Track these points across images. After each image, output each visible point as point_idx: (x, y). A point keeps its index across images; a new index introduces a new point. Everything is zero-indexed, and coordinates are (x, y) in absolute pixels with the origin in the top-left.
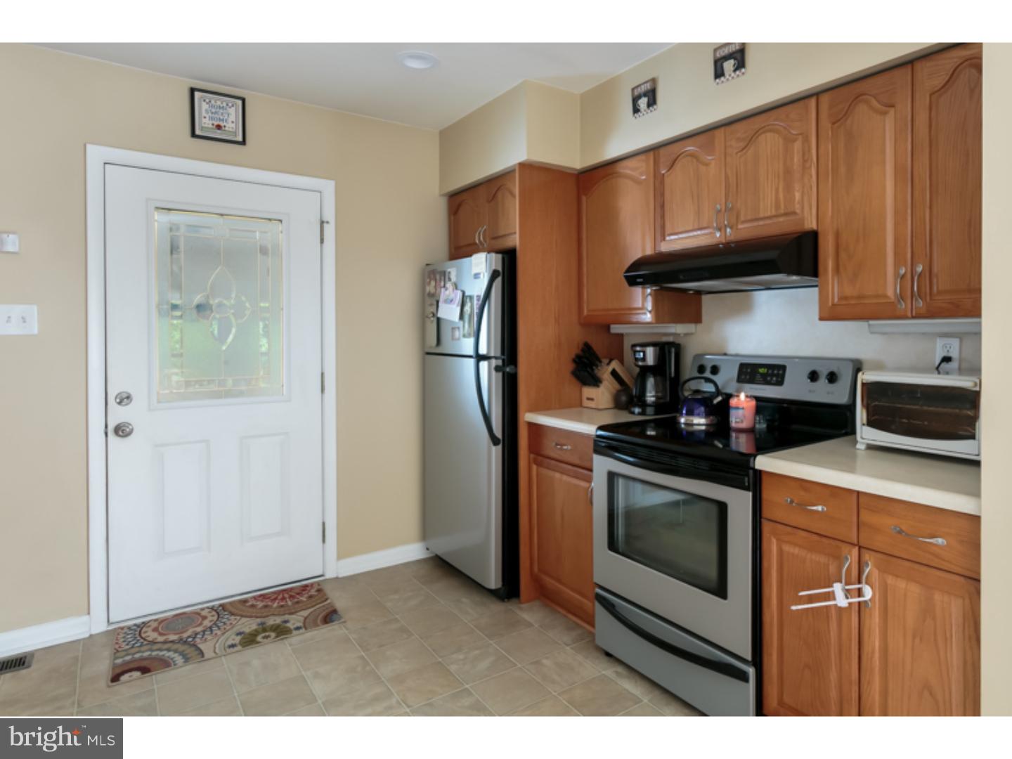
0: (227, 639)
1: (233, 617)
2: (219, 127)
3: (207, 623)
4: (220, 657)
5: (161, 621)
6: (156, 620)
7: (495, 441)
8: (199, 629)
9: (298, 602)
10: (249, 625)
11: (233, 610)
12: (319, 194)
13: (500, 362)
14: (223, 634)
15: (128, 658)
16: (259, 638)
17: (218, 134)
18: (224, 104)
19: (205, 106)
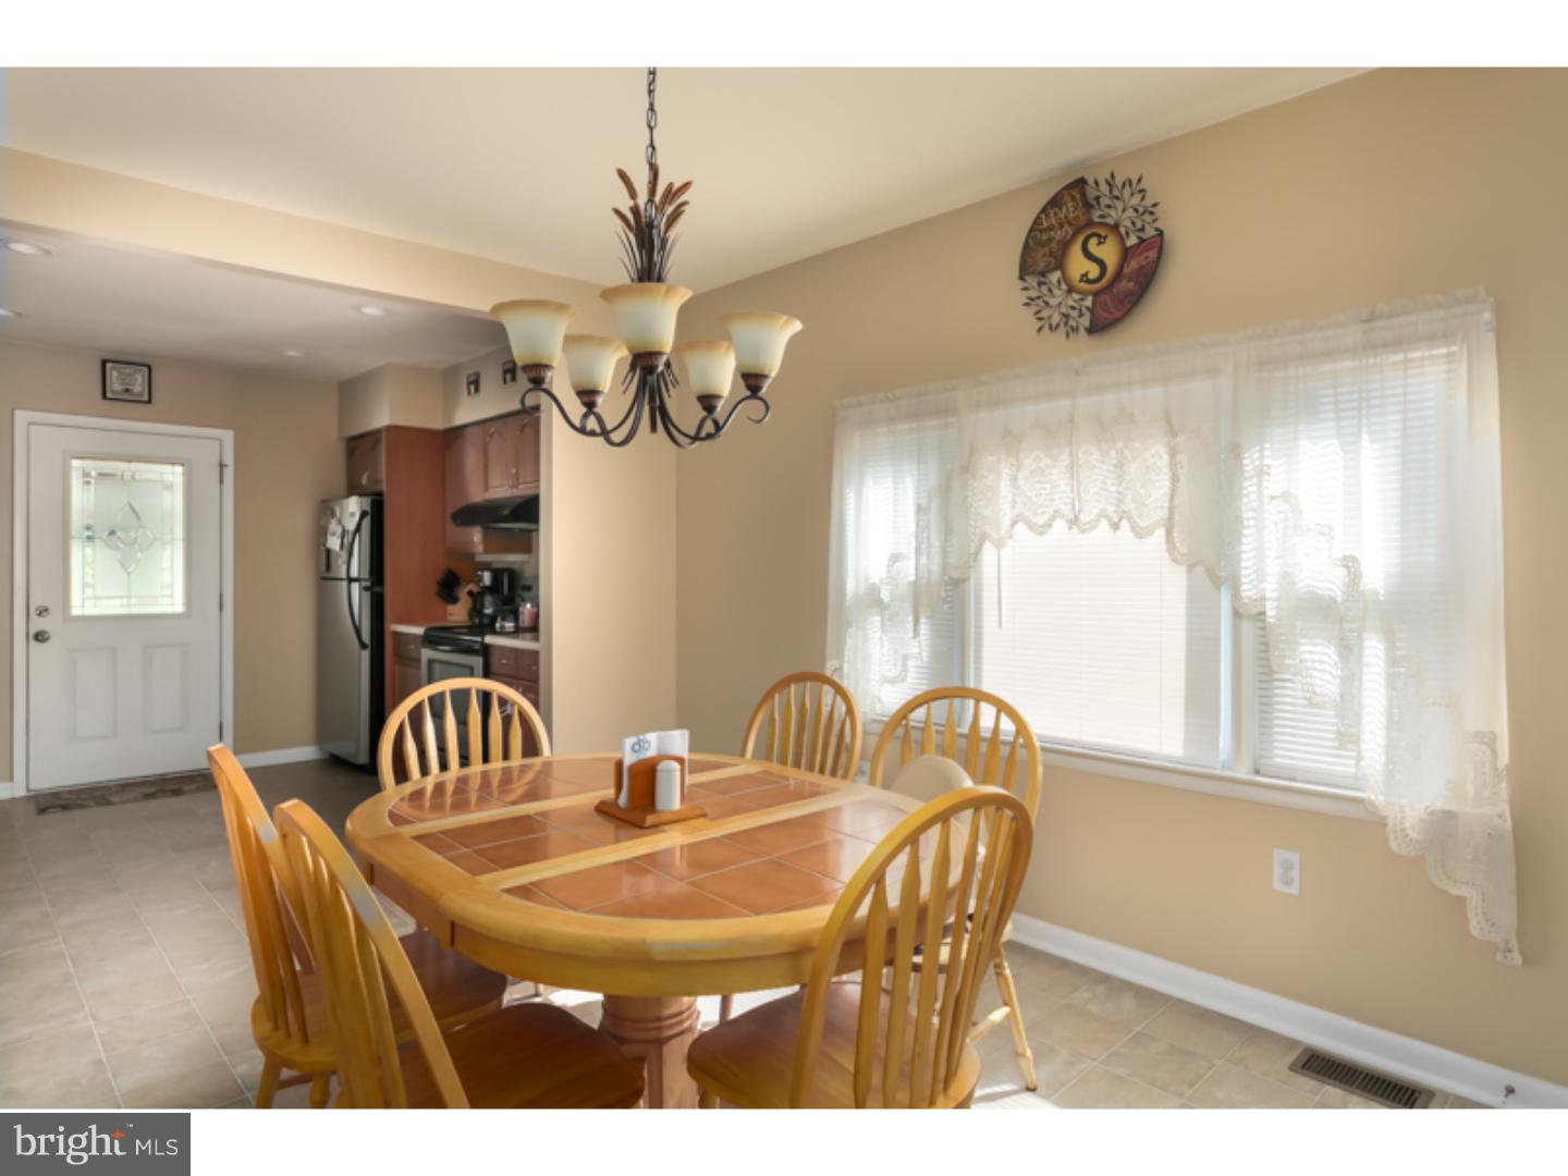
2: (127, 390)
7: (363, 646)
12: (219, 441)
13: (368, 584)
17: (127, 397)
18: (132, 371)
19: (115, 374)
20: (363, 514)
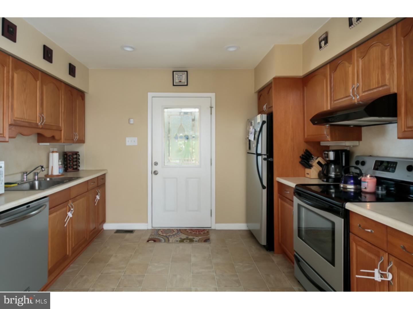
0: (177, 239)
1: (181, 233)
2: (180, 81)
3: (174, 233)
4: (173, 243)
5: (164, 230)
6: (163, 229)
7: (264, 187)
8: (171, 234)
9: (200, 234)
10: (184, 236)
11: (182, 232)
12: (210, 98)
13: (266, 157)
14: (176, 237)
15: (153, 237)
16: (185, 241)
17: (180, 84)
18: (182, 74)
19: (176, 76)
20: (264, 122)
